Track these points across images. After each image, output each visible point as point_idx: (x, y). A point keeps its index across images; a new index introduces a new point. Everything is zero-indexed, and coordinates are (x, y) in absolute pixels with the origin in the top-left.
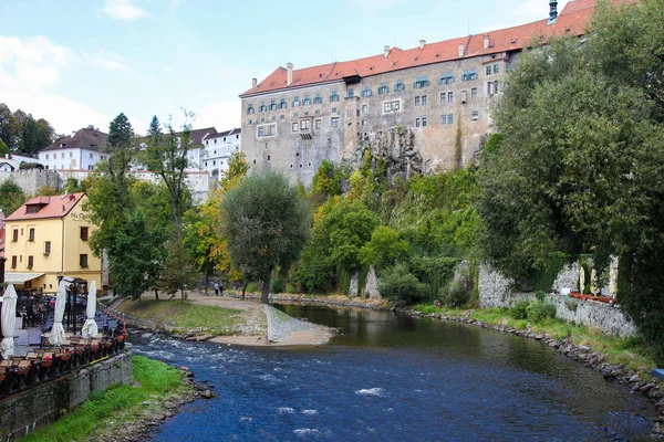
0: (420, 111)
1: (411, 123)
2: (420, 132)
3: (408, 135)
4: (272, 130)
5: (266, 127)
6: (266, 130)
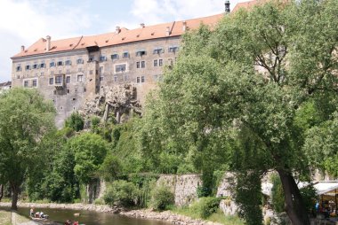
0: (140, 72)
1: (133, 80)
2: (140, 86)
3: (131, 89)
4: (34, 83)
5: (30, 81)
6: (30, 83)
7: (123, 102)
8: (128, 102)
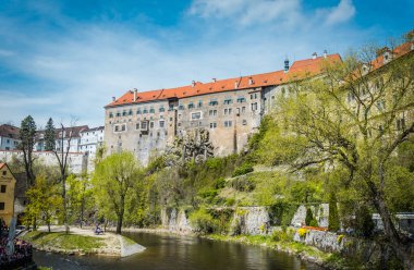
0: (212, 119)
1: (207, 126)
2: (212, 131)
3: (205, 133)
4: (123, 128)
5: (120, 125)
6: (120, 128)
7: (198, 144)
8: (202, 145)
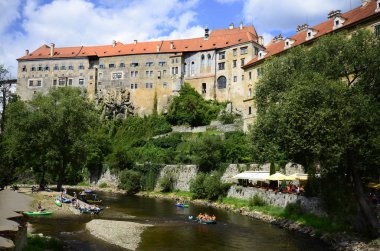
0: (133, 79)
1: (128, 86)
2: (133, 91)
3: (126, 93)
4: (39, 83)
5: (35, 80)
6: (35, 83)
7: (119, 103)
8: (123, 104)
